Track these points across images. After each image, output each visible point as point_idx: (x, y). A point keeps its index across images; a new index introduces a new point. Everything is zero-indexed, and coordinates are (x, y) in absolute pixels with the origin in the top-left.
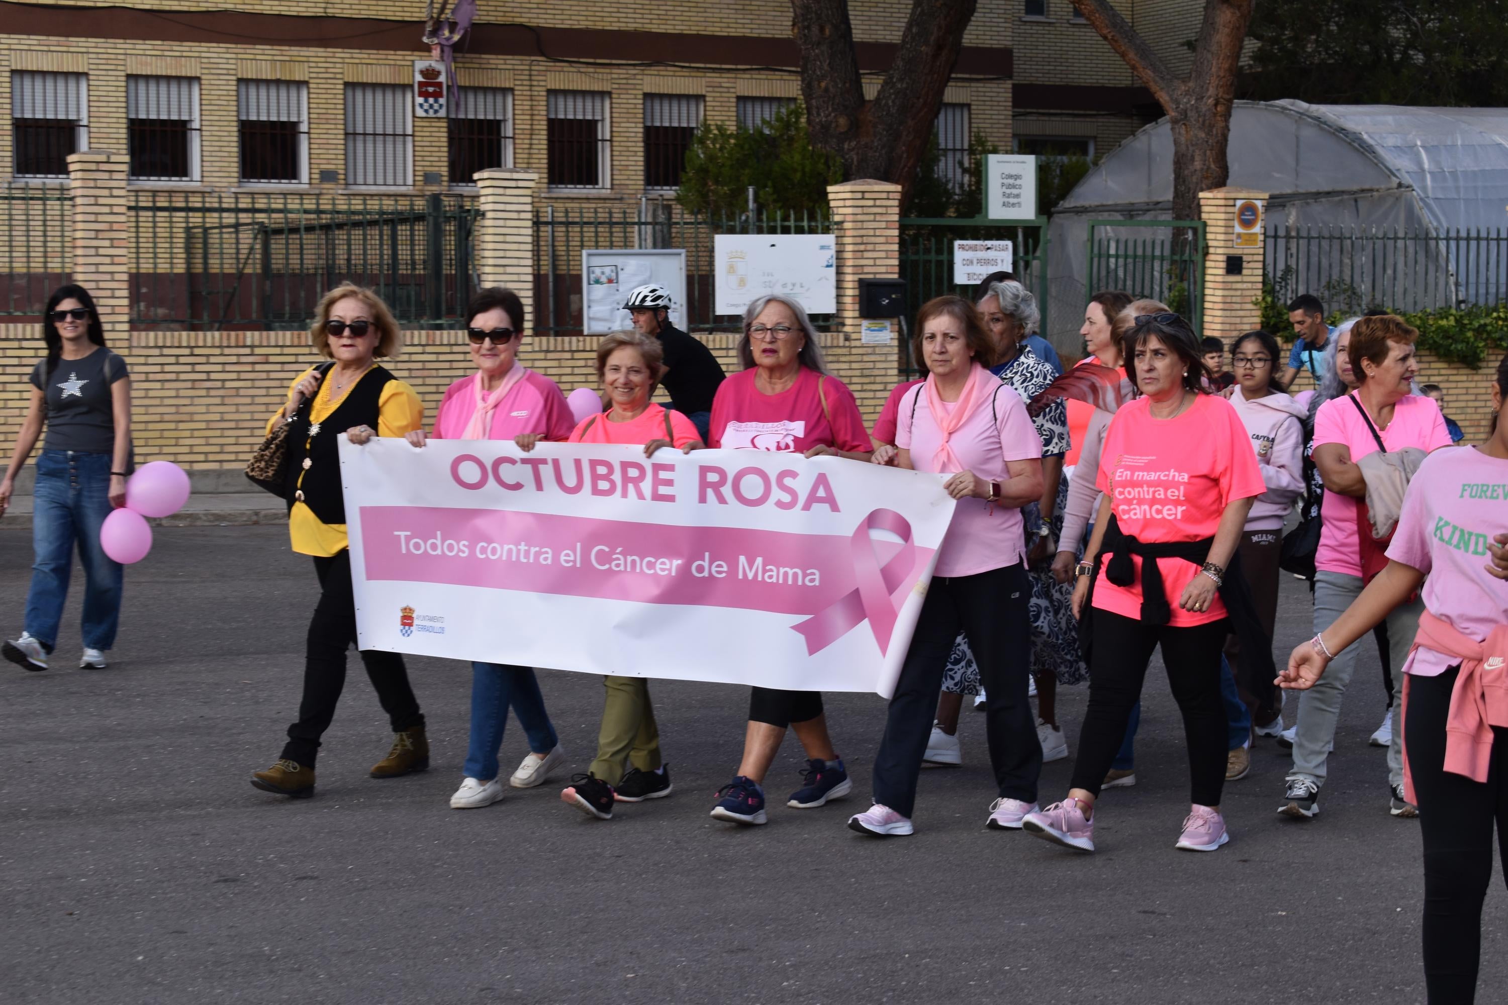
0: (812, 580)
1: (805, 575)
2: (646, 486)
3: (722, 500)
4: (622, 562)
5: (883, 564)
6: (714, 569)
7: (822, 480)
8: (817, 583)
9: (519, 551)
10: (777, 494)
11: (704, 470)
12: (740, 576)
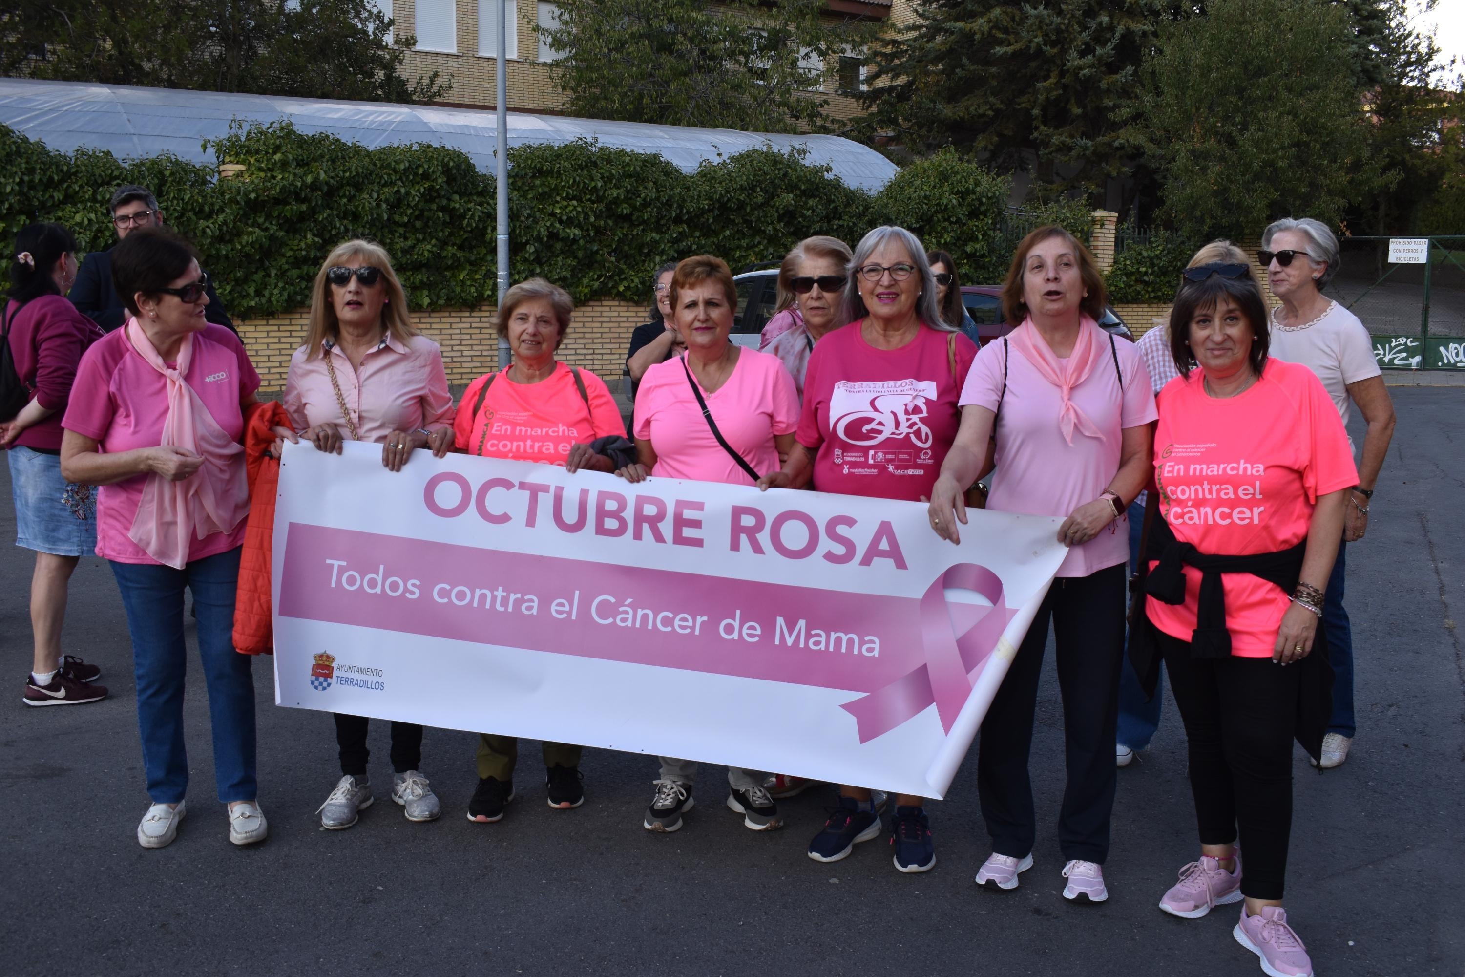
0: (870, 650)
1: (862, 643)
2: (667, 528)
3: (758, 549)
4: (630, 616)
5: (960, 634)
6: (745, 631)
7: (885, 529)
8: (876, 653)
9: (494, 598)
10: (825, 544)
11: (738, 512)
12: (777, 642)
